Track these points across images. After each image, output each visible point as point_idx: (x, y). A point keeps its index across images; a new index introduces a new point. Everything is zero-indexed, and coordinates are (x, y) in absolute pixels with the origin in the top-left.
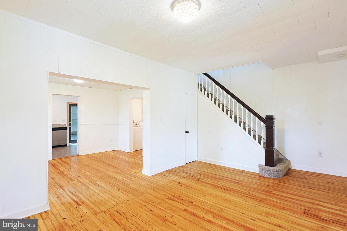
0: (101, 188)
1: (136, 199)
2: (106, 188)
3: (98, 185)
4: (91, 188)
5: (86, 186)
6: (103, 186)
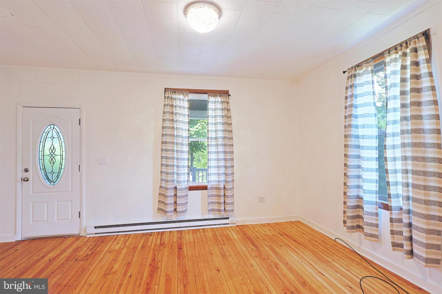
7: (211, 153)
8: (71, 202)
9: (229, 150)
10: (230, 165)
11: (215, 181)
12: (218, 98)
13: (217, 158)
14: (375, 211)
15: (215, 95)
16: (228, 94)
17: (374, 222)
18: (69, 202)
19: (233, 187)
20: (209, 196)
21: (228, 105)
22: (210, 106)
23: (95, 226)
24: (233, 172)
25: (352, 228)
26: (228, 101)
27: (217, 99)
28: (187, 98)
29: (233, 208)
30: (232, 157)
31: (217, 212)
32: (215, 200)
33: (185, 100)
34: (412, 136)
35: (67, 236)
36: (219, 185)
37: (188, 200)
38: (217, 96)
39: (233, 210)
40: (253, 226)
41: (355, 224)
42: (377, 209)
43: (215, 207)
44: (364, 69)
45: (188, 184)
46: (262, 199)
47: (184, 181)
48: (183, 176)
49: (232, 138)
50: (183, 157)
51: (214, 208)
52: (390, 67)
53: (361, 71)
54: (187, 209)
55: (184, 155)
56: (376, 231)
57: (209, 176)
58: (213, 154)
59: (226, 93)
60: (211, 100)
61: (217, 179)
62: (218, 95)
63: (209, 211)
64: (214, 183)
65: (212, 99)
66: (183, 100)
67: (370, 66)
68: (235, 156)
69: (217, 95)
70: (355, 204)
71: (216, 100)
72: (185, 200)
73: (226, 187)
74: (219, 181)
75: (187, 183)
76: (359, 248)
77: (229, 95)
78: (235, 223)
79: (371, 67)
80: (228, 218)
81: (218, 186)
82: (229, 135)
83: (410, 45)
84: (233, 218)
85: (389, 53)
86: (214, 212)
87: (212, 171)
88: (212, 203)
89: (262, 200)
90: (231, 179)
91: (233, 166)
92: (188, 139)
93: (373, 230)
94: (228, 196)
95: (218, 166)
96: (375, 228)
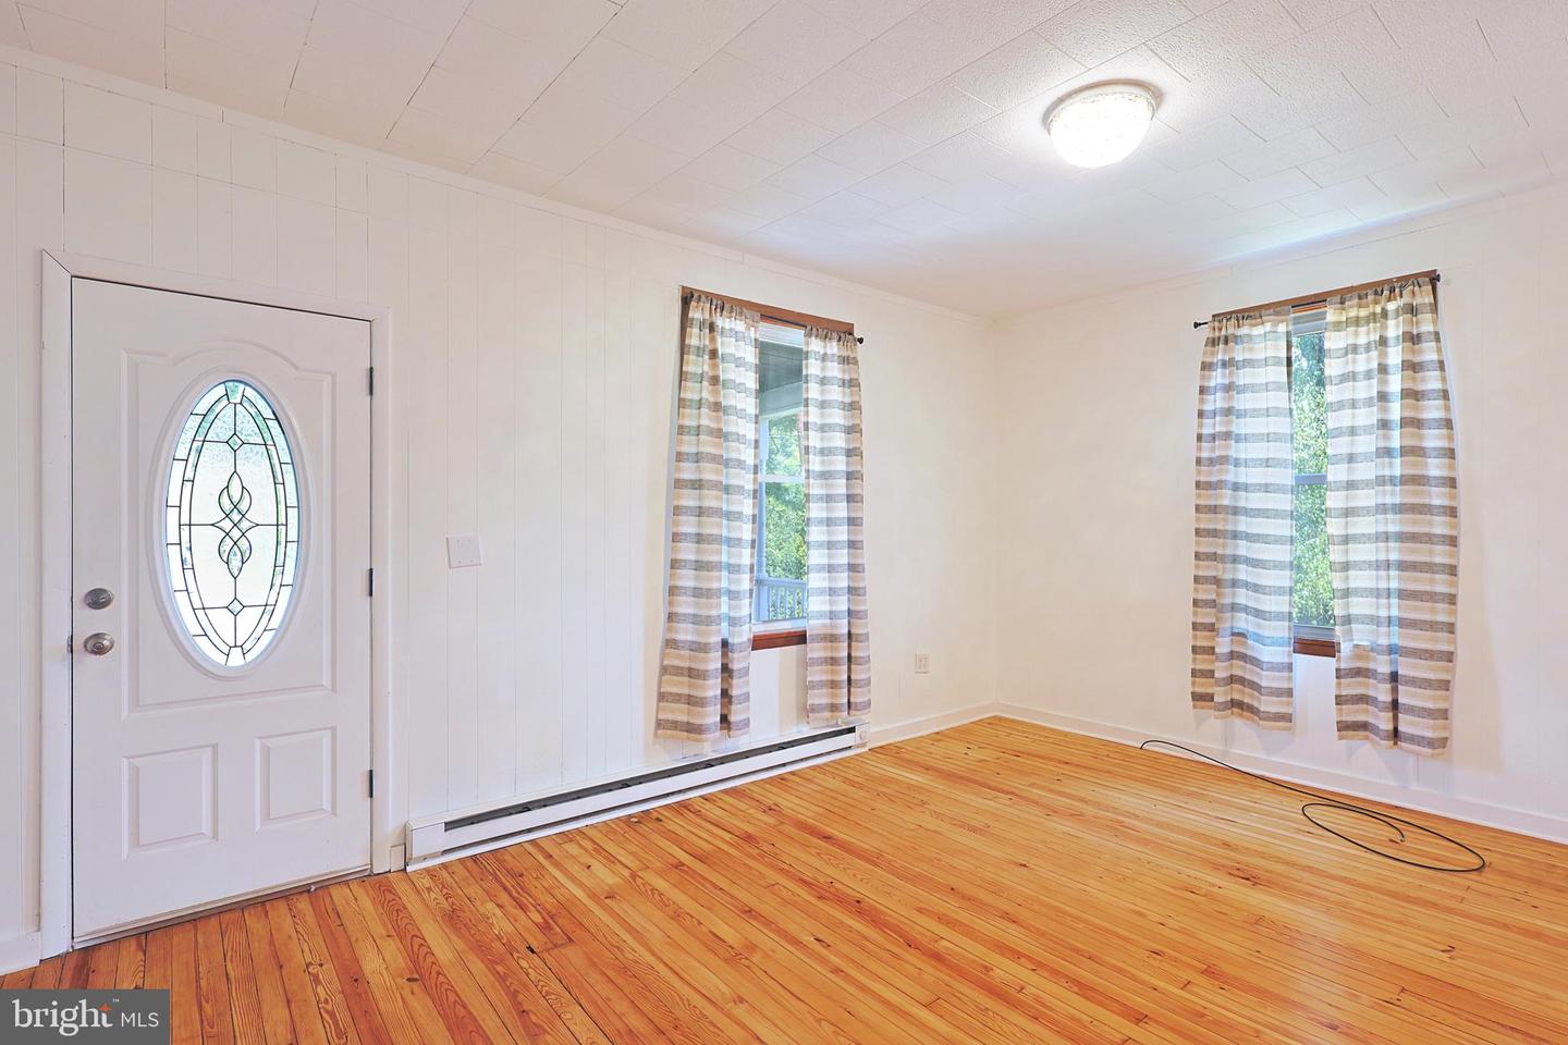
8: (329, 732)
9: (855, 515)
11: (823, 615)
12: (834, 344)
13: (826, 539)
14: (1286, 660)
15: (823, 333)
16: (851, 334)
17: (1281, 685)
18: (323, 732)
20: (808, 663)
21: (856, 370)
22: (813, 368)
23: (446, 820)
25: (1226, 706)
26: (857, 358)
27: (831, 347)
28: (752, 333)
29: (869, 698)
31: (827, 714)
32: (822, 674)
33: (748, 341)
34: (1401, 490)
35: (313, 883)
36: (832, 626)
38: (830, 339)
39: (869, 704)
42: (1288, 655)
43: (824, 697)
44: (1268, 327)
45: (750, 628)
47: (741, 620)
48: (740, 601)
49: (862, 476)
50: (739, 535)
51: (821, 701)
52: (1347, 335)
53: (1258, 331)
54: (749, 716)
56: (1287, 704)
57: (810, 599)
58: (815, 528)
59: (847, 332)
60: (815, 350)
61: (827, 608)
62: (835, 335)
63: (807, 711)
64: (820, 622)
65: (816, 345)
66: (744, 339)
67: (1282, 322)
68: (868, 535)
69: (831, 335)
71: (826, 351)
73: (853, 631)
74: (832, 615)
75: (748, 625)
77: (856, 340)
78: (866, 743)
79: (1287, 325)
80: (852, 730)
81: (829, 631)
82: (856, 464)
83: (1401, 297)
84: (866, 727)
85: (1342, 303)
86: (819, 715)
87: (816, 580)
88: (814, 685)
89: (922, 664)
92: (752, 476)
93: (1282, 703)
94: (861, 661)
95: (829, 566)
96: (1285, 699)
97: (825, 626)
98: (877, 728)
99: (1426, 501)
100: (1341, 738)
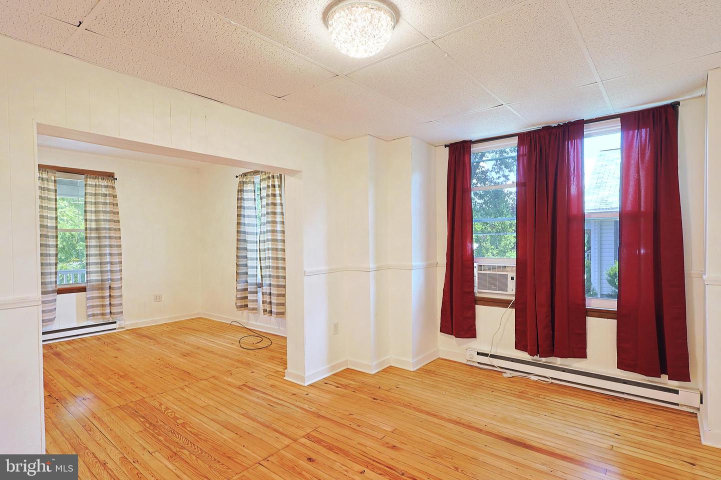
0: (215, 417)
1: (144, 395)
2: (205, 419)
3: (227, 426)
4: (242, 416)
5: (258, 422)
6: (213, 423)
7: (91, 246)
9: (115, 244)
10: (117, 260)
11: (97, 281)
12: (100, 180)
14: (255, 290)
15: (96, 177)
16: (112, 177)
17: (255, 298)
19: (122, 286)
20: (88, 299)
21: (114, 190)
22: (89, 190)
24: (121, 268)
25: (241, 307)
26: (113, 186)
27: (99, 182)
28: (53, 178)
29: (122, 310)
30: (120, 252)
31: (101, 317)
32: (97, 302)
33: (50, 181)
34: (270, 235)
36: (102, 285)
37: (57, 306)
38: (98, 179)
39: (122, 312)
40: (148, 328)
41: (244, 304)
42: (257, 288)
43: (97, 311)
45: (56, 286)
46: (158, 298)
47: (51, 283)
48: (49, 276)
49: (119, 230)
50: (48, 252)
51: (95, 312)
52: (263, 184)
53: (247, 180)
54: (55, 317)
55: (49, 250)
56: (256, 305)
57: (88, 275)
58: (93, 249)
59: (110, 176)
60: (90, 183)
61: (99, 278)
62: (100, 178)
63: (89, 316)
64: (94, 283)
65: (91, 181)
66: (47, 180)
68: (123, 250)
69: (98, 177)
70: (244, 287)
71: (97, 184)
72: (53, 305)
73: (112, 286)
74: (102, 281)
75: (54, 285)
76: (247, 324)
77: (114, 179)
78: (124, 328)
80: (115, 322)
81: (100, 286)
82: (115, 225)
84: (122, 322)
86: (96, 317)
88: (93, 307)
90: (119, 277)
91: (121, 263)
92: (55, 230)
93: (254, 296)
94: (115, 297)
95: (100, 262)
96: (255, 303)
97: (99, 285)
98: (126, 322)
99: (276, 238)
100: (264, 314)
